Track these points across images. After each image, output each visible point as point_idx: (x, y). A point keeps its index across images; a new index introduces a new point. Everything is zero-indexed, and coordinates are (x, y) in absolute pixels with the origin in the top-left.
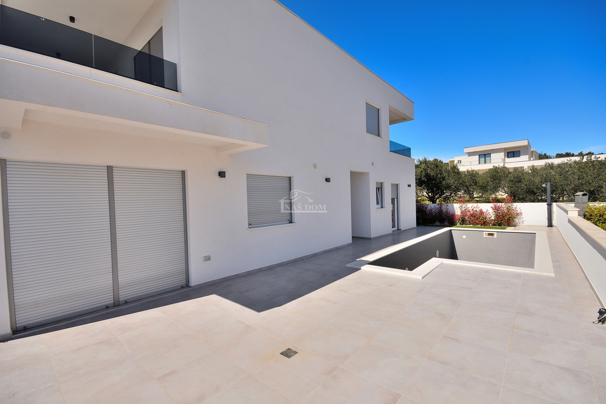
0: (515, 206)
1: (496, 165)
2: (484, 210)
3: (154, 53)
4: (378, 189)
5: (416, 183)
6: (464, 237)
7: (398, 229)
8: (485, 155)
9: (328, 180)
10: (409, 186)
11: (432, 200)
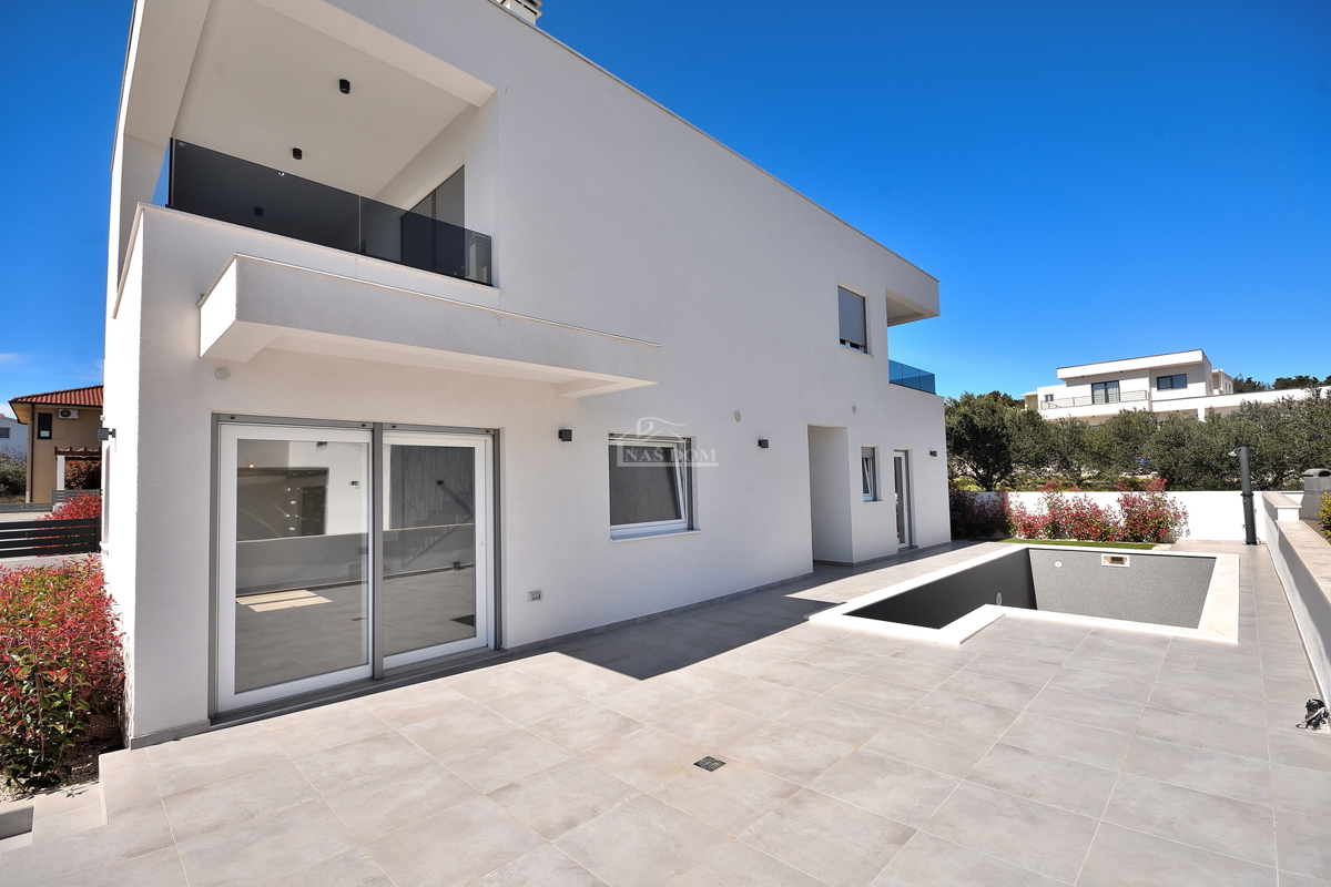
0: (1172, 499)
1: (1129, 407)
2: (1102, 507)
3: (443, 216)
4: (865, 460)
5: (948, 447)
6: (1058, 564)
7: (911, 547)
8: (1105, 383)
9: (763, 444)
10: (933, 454)
11: (985, 482)
